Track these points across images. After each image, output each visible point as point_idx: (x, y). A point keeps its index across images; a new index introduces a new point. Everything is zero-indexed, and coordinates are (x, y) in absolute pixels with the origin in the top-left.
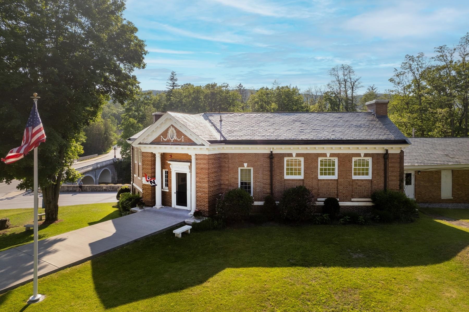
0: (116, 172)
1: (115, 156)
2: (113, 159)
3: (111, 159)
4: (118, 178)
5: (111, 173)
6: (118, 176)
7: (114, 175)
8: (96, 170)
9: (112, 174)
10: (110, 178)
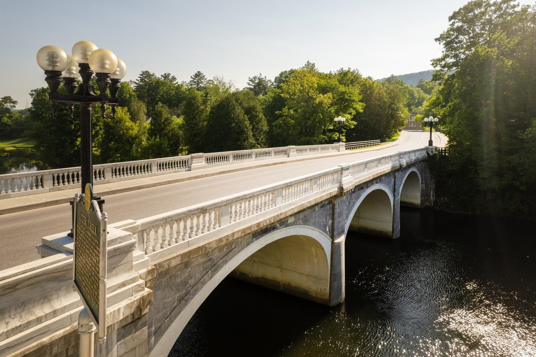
0: (433, 181)
1: (431, 143)
2: (426, 149)
3: (423, 147)
4: (437, 196)
5: (420, 181)
6: (436, 190)
7: (427, 186)
8: (397, 174)
9: (422, 184)
10: (419, 195)
